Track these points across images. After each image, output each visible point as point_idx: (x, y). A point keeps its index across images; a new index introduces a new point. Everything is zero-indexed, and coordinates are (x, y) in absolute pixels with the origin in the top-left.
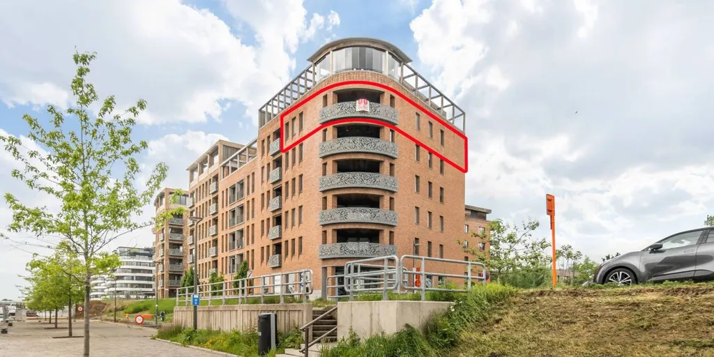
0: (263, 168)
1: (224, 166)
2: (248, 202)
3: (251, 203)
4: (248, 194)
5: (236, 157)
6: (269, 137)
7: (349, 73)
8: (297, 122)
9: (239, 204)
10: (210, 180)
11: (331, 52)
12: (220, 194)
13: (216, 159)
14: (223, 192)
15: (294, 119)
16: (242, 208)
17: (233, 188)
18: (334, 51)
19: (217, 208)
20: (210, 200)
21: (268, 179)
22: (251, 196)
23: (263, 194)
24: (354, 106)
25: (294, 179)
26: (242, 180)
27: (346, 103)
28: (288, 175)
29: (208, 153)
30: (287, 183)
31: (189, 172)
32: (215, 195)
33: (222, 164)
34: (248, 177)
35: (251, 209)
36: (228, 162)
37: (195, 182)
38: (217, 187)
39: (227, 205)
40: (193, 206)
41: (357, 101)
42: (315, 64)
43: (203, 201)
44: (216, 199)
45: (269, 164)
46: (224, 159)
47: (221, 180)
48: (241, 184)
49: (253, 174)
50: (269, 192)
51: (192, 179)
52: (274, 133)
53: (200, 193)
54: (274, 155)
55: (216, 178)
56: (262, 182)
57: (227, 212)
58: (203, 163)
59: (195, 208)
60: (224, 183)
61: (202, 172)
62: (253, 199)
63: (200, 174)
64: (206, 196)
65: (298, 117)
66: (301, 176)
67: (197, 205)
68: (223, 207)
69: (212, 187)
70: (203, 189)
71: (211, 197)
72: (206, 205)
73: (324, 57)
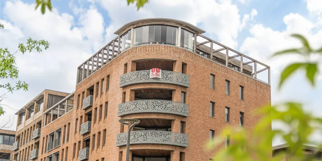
0: (77, 119)
1: (47, 114)
2: (63, 150)
3: (65, 151)
4: (64, 142)
5: (57, 106)
6: (84, 92)
7: (146, 47)
8: (105, 83)
9: (55, 151)
10: (34, 125)
11: (132, 29)
12: (41, 139)
13: (42, 106)
14: (44, 138)
15: (103, 80)
16: (57, 154)
17: (52, 135)
18: (134, 28)
19: (37, 154)
20: (32, 145)
21: (80, 131)
22: (66, 145)
23: (75, 144)
24: (148, 74)
25: (99, 133)
26: (60, 129)
27: (141, 71)
28: (95, 129)
29: (35, 101)
30: (94, 135)
31: (17, 116)
32: (37, 141)
33: (45, 112)
34: (65, 126)
35: (64, 157)
36: (50, 111)
37: (22, 127)
38: (39, 133)
39: (45, 152)
40: (17, 149)
41: (151, 70)
42: (121, 37)
43: (26, 145)
44: (38, 144)
45: (82, 117)
46: (48, 107)
47: (43, 127)
48: (59, 132)
49: (69, 124)
50: (80, 142)
51: (19, 123)
52: (87, 89)
53: (25, 137)
54: (86, 109)
55: (40, 124)
56: (76, 132)
57: (45, 158)
58: (30, 108)
59: (19, 151)
60: (45, 131)
61: (29, 117)
62: (67, 148)
63: (26, 119)
64: (30, 140)
65: (106, 79)
66: (105, 130)
67: (21, 149)
68: (42, 153)
69: (35, 134)
70: (28, 133)
71: (33, 142)
72: (29, 149)
73: (127, 32)
